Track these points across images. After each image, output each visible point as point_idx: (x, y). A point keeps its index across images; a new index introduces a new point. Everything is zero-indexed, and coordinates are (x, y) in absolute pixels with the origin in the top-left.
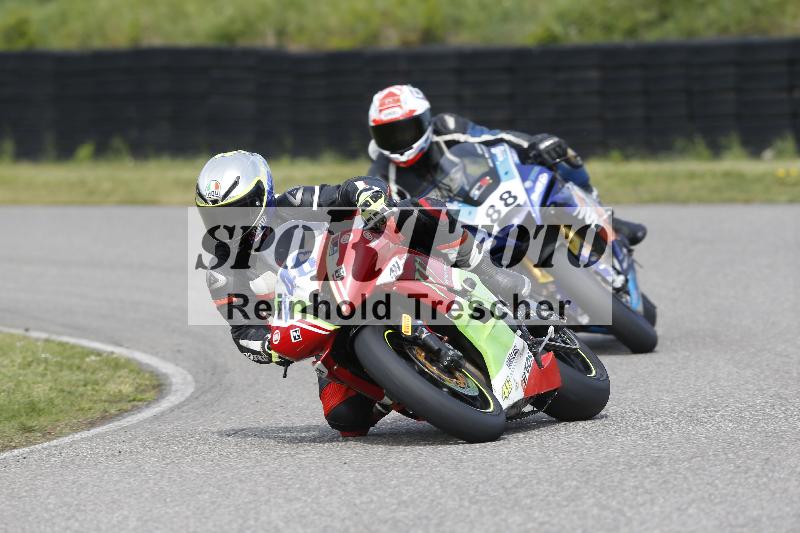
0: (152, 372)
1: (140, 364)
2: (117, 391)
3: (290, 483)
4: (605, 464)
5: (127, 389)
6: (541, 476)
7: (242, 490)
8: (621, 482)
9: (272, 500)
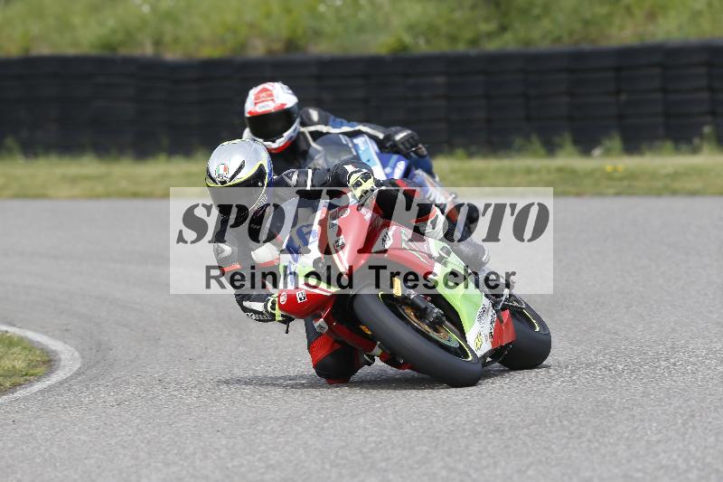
0: (42, 349)
1: (31, 341)
2: (10, 366)
3: (168, 448)
4: (452, 431)
5: (20, 364)
6: (395, 442)
7: (125, 455)
8: (467, 447)
9: (152, 464)
